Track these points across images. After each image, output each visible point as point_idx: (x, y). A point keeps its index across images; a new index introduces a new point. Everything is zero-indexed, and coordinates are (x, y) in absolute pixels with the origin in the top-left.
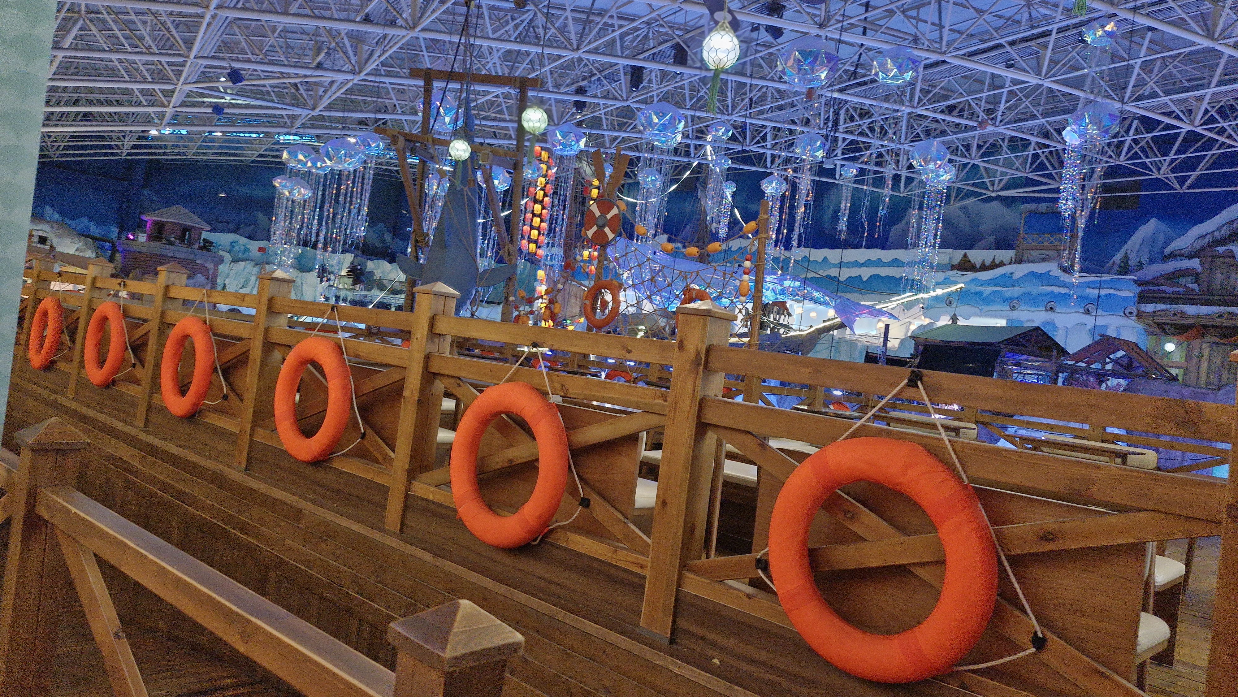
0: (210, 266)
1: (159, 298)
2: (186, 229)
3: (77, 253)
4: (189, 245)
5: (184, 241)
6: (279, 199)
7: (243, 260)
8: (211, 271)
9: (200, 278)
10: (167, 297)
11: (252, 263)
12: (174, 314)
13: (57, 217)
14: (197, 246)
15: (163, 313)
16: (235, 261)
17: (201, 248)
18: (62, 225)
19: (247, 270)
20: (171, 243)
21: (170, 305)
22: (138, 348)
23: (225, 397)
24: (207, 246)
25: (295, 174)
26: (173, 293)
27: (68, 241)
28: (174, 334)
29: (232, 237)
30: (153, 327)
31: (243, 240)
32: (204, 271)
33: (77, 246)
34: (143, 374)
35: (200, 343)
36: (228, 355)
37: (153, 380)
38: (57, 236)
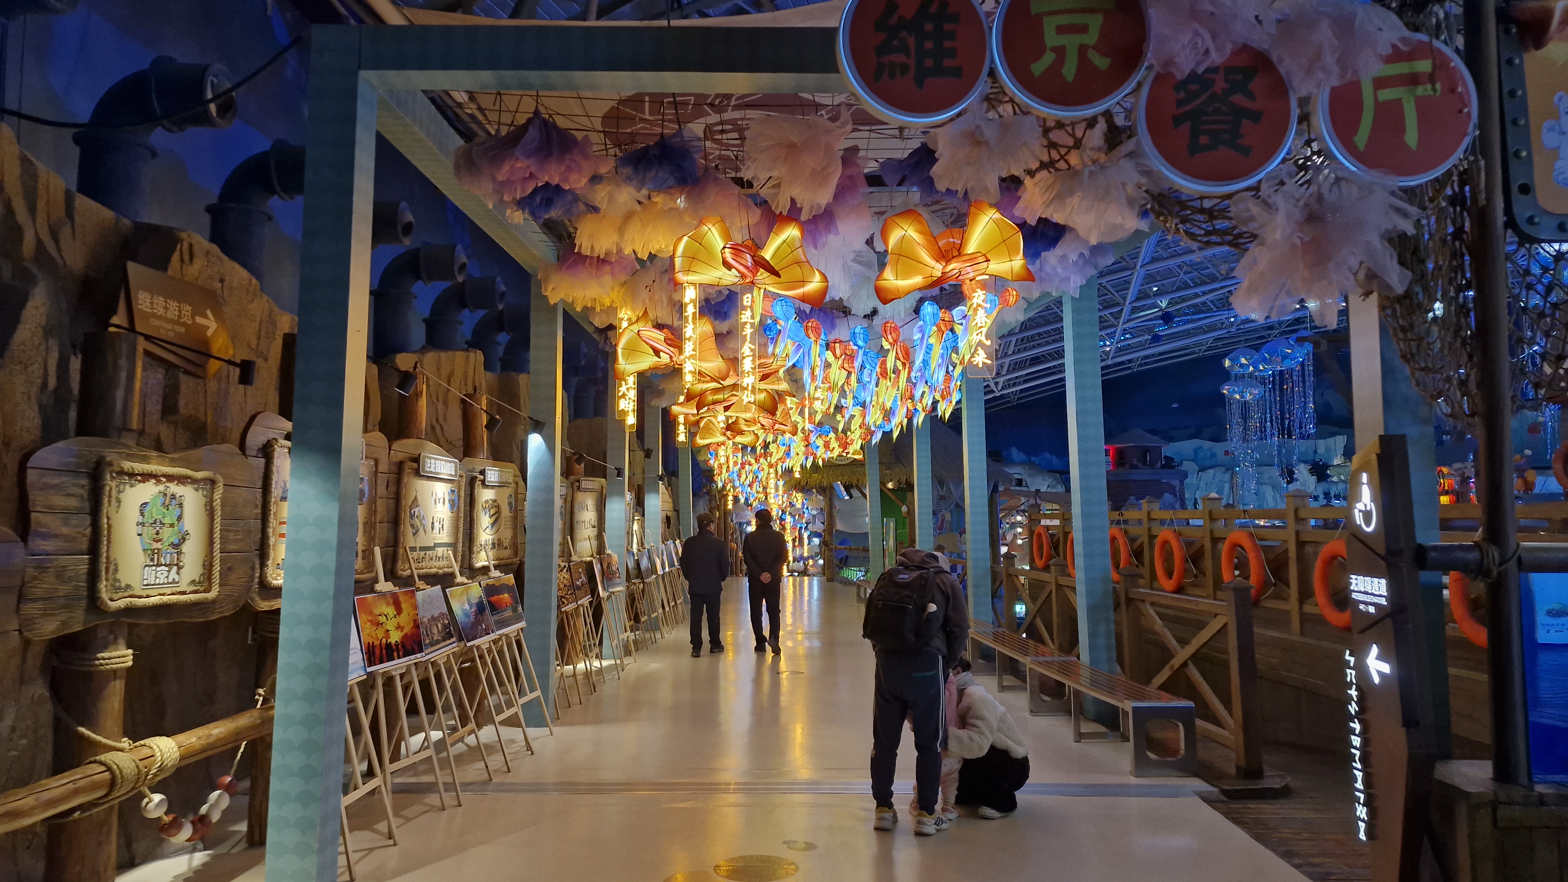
0: (1176, 483)
1: (1145, 520)
2: (1145, 451)
3: (1049, 490)
4: (1152, 465)
5: (1146, 462)
6: (1230, 404)
7: (1210, 468)
8: (1177, 489)
9: (1168, 497)
10: (1150, 519)
11: (1223, 469)
12: (1156, 529)
13: (1022, 456)
14: (1159, 465)
15: (1149, 529)
16: (1202, 469)
17: (1163, 467)
18: (1029, 464)
19: (1217, 479)
20: (1135, 467)
21: (1153, 523)
22: (1138, 554)
23: (1196, 576)
24: (1169, 463)
25: (1240, 378)
26: (1153, 516)
27: (1039, 479)
28: (1158, 542)
29: (1196, 442)
30: (1146, 539)
31: (1207, 444)
32: (1172, 490)
33: (1047, 483)
34: (1145, 571)
35: (1174, 544)
36: (1194, 549)
37: (1151, 573)
38: (1030, 476)
